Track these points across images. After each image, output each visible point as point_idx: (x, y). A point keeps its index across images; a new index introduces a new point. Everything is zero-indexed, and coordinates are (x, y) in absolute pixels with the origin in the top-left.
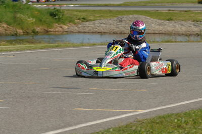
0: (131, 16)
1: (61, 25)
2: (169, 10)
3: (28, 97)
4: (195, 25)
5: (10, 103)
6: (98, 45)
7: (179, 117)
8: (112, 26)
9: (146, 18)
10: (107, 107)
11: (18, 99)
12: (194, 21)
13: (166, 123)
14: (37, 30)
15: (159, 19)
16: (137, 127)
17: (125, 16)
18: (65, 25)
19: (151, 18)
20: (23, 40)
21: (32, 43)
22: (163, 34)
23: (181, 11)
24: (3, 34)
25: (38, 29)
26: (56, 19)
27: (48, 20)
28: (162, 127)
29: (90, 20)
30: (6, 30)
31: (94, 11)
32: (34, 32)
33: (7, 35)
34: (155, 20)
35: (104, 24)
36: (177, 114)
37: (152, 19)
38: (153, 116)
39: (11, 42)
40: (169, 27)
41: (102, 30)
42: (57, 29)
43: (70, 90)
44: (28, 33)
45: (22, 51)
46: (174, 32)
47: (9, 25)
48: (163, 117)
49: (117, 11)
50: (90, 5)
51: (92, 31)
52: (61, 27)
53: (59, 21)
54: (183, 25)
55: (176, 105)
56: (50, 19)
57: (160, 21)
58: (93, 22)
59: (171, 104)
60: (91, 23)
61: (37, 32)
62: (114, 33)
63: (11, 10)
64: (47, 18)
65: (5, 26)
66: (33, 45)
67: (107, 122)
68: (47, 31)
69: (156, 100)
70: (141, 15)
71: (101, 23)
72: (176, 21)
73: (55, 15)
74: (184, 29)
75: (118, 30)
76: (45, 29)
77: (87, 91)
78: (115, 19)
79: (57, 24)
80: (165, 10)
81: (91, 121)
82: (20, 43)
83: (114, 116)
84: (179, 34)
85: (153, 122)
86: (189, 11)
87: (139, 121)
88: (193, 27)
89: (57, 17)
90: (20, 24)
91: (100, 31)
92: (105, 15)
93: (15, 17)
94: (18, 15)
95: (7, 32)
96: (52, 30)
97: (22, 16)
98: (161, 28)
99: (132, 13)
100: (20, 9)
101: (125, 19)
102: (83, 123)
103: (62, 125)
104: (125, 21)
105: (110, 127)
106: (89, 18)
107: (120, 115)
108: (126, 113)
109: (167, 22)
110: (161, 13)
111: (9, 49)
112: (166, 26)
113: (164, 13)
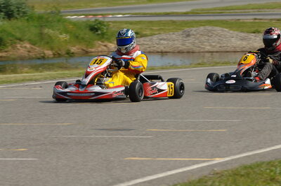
0: (202, 28)
1: (106, 43)
2: (255, 19)
3: (62, 144)
5: (38, 152)
6: (157, 70)
7: (272, 166)
8: (176, 42)
9: (223, 31)
10: (172, 156)
11: (48, 147)
13: (254, 176)
14: (72, 51)
15: (242, 32)
16: (214, 182)
17: (194, 29)
18: (111, 42)
19: (231, 30)
20: (53, 65)
21: (66, 68)
23: (271, 20)
24: (25, 57)
25: (73, 49)
26: (98, 34)
27: (87, 36)
28: (249, 180)
29: (146, 36)
30: (29, 52)
31: (151, 22)
32: (68, 54)
33: (31, 59)
34: (236, 33)
35: (164, 40)
36: (269, 163)
37: (231, 32)
38: (236, 166)
39: (36, 68)
40: (256, 42)
41: (162, 48)
42: (100, 49)
43: (120, 132)
44: (60, 55)
45: (53, 80)
47: (34, 45)
48: (250, 167)
49: (183, 21)
50: (145, 15)
51: (149, 49)
52: (105, 46)
53: (103, 37)
55: (268, 149)
56: (89, 34)
57: (243, 34)
58: (150, 37)
59: (260, 148)
60: (147, 39)
61: (73, 53)
62: (179, 52)
63: (36, 24)
64: (85, 34)
65: (28, 46)
66: (67, 72)
67: (171, 175)
68: (87, 52)
69: (239, 143)
70: (216, 26)
71: (161, 39)
73: (97, 30)
75: (184, 47)
76: (83, 50)
77: (144, 133)
78: (181, 32)
79: (100, 42)
80: (249, 19)
81: (150, 175)
82: (49, 69)
83: (182, 167)
85: (236, 174)
87: (217, 174)
89: (99, 32)
90: (48, 43)
91: (159, 50)
92: (167, 28)
93: (41, 34)
94: (46, 31)
95: (31, 54)
96: (93, 50)
97: (52, 31)
98: (244, 43)
100: (48, 22)
101: (195, 33)
102: (139, 178)
103: (110, 181)
104: (194, 35)
105: (176, 183)
106: (145, 33)
107: (189, 165)
108: (197, 162)
109: (252, 36)
110: (244, 23)
111: (34, 78)
112: (251, 42)
113: (247, 22)
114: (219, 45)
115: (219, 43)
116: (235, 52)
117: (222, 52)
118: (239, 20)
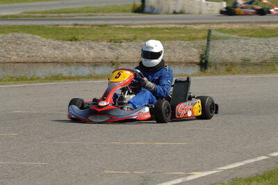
0: (10, 35)
2: (76, 25)
4: (112, 48)
9: (33, 38)
12: (111, 41)
15: (58, 39)
22: (58, 62)
23: (93, 26)
34: (49, 40)
37: (44, 39)
40: (70, 50)
46: (75, 60)
54: (92, 48)
57: (57, 43)
72: (82, 42)
74: (92, 53)
80: (68, 24)
84: (83, 63)
86: (105, 25)
88: (107, 50)
98: (57, 52)
99: (16, 30)
101: (1, 40)
109: (67, 44)
110: (62, 29)
112: (65, 51)
113: (66, 29)
114: (27, 55)
115: (27, 52)
116: (44, 63)
117: (29, 63)
118: (58, 25)
